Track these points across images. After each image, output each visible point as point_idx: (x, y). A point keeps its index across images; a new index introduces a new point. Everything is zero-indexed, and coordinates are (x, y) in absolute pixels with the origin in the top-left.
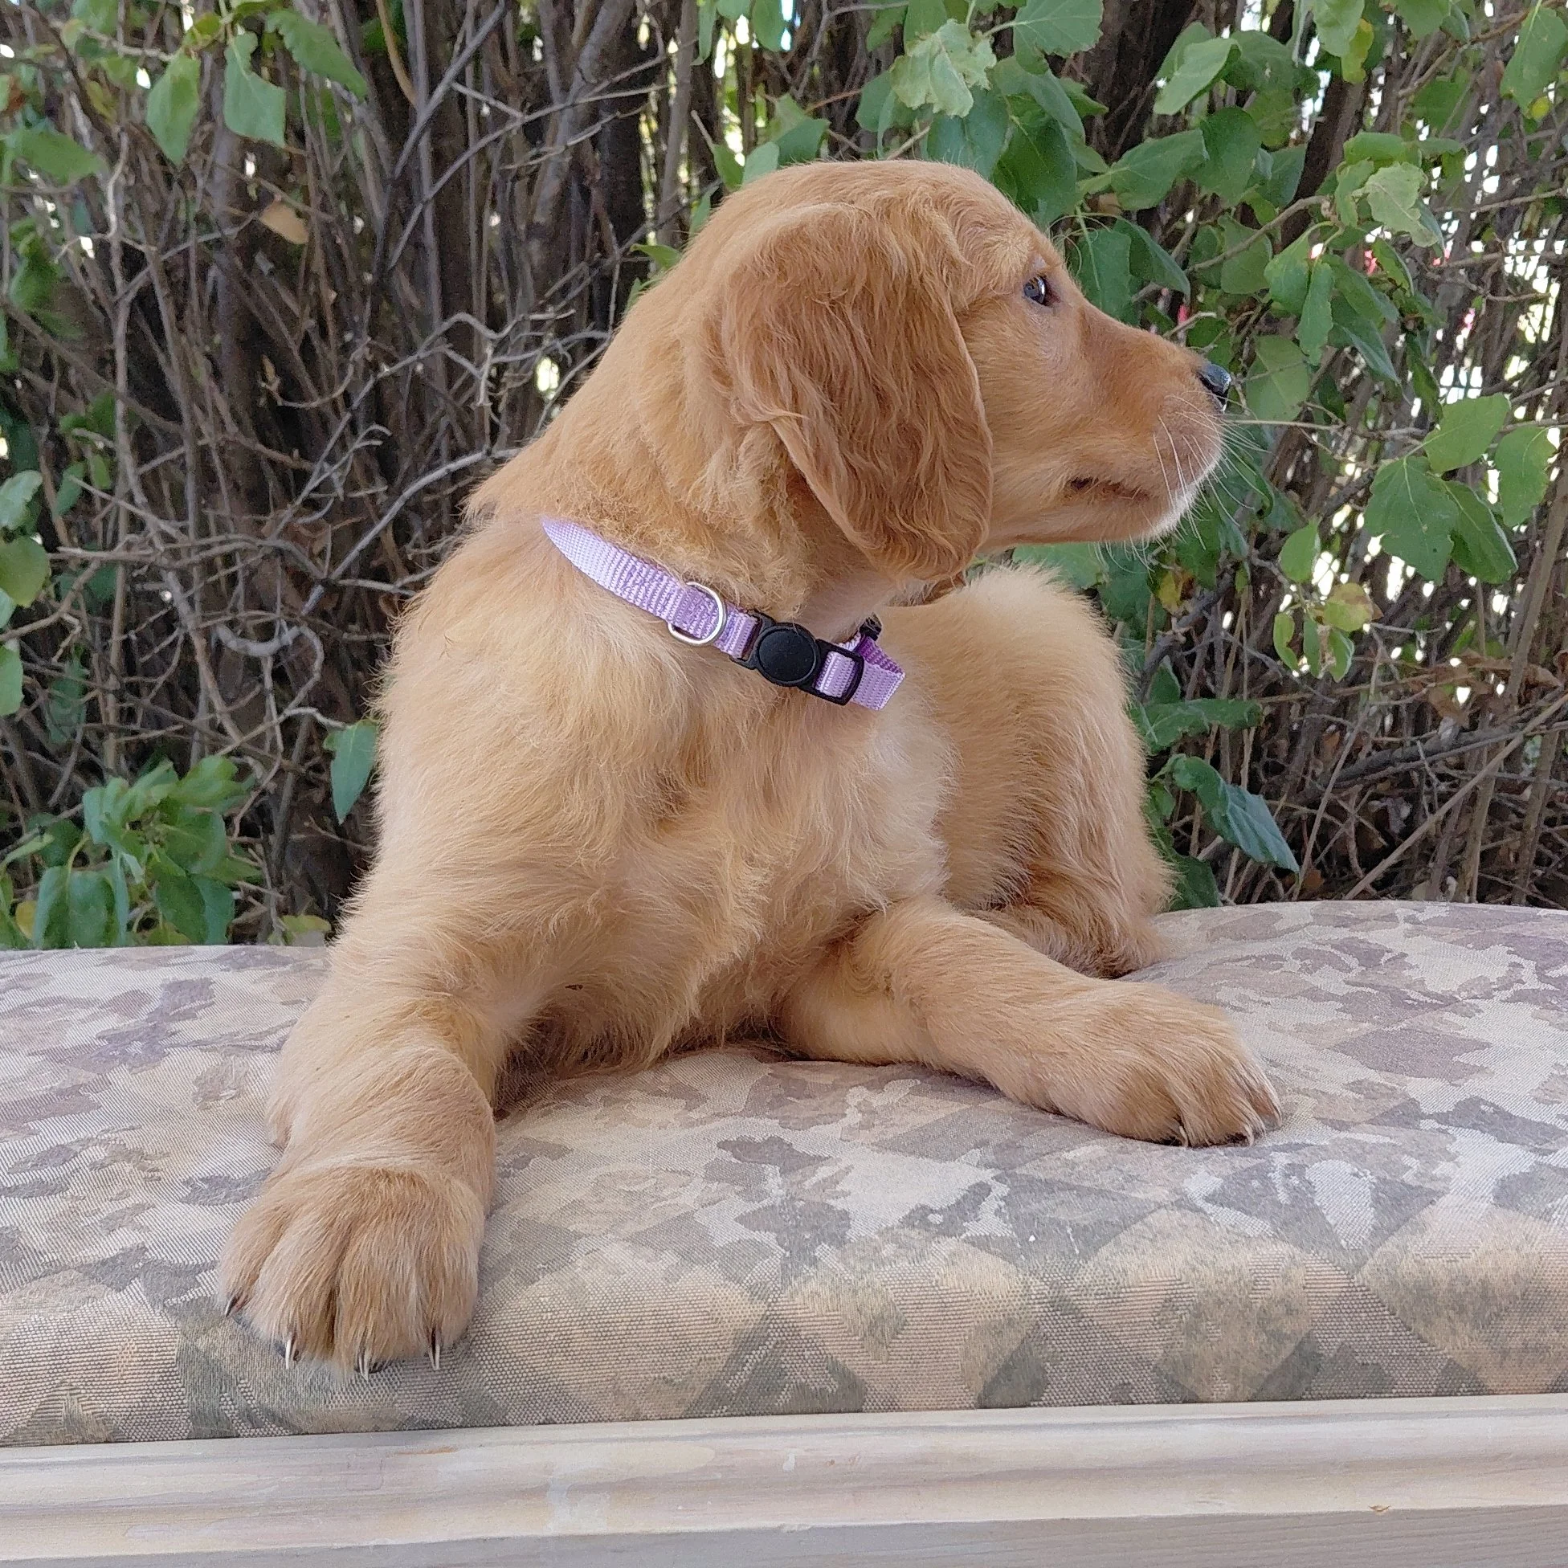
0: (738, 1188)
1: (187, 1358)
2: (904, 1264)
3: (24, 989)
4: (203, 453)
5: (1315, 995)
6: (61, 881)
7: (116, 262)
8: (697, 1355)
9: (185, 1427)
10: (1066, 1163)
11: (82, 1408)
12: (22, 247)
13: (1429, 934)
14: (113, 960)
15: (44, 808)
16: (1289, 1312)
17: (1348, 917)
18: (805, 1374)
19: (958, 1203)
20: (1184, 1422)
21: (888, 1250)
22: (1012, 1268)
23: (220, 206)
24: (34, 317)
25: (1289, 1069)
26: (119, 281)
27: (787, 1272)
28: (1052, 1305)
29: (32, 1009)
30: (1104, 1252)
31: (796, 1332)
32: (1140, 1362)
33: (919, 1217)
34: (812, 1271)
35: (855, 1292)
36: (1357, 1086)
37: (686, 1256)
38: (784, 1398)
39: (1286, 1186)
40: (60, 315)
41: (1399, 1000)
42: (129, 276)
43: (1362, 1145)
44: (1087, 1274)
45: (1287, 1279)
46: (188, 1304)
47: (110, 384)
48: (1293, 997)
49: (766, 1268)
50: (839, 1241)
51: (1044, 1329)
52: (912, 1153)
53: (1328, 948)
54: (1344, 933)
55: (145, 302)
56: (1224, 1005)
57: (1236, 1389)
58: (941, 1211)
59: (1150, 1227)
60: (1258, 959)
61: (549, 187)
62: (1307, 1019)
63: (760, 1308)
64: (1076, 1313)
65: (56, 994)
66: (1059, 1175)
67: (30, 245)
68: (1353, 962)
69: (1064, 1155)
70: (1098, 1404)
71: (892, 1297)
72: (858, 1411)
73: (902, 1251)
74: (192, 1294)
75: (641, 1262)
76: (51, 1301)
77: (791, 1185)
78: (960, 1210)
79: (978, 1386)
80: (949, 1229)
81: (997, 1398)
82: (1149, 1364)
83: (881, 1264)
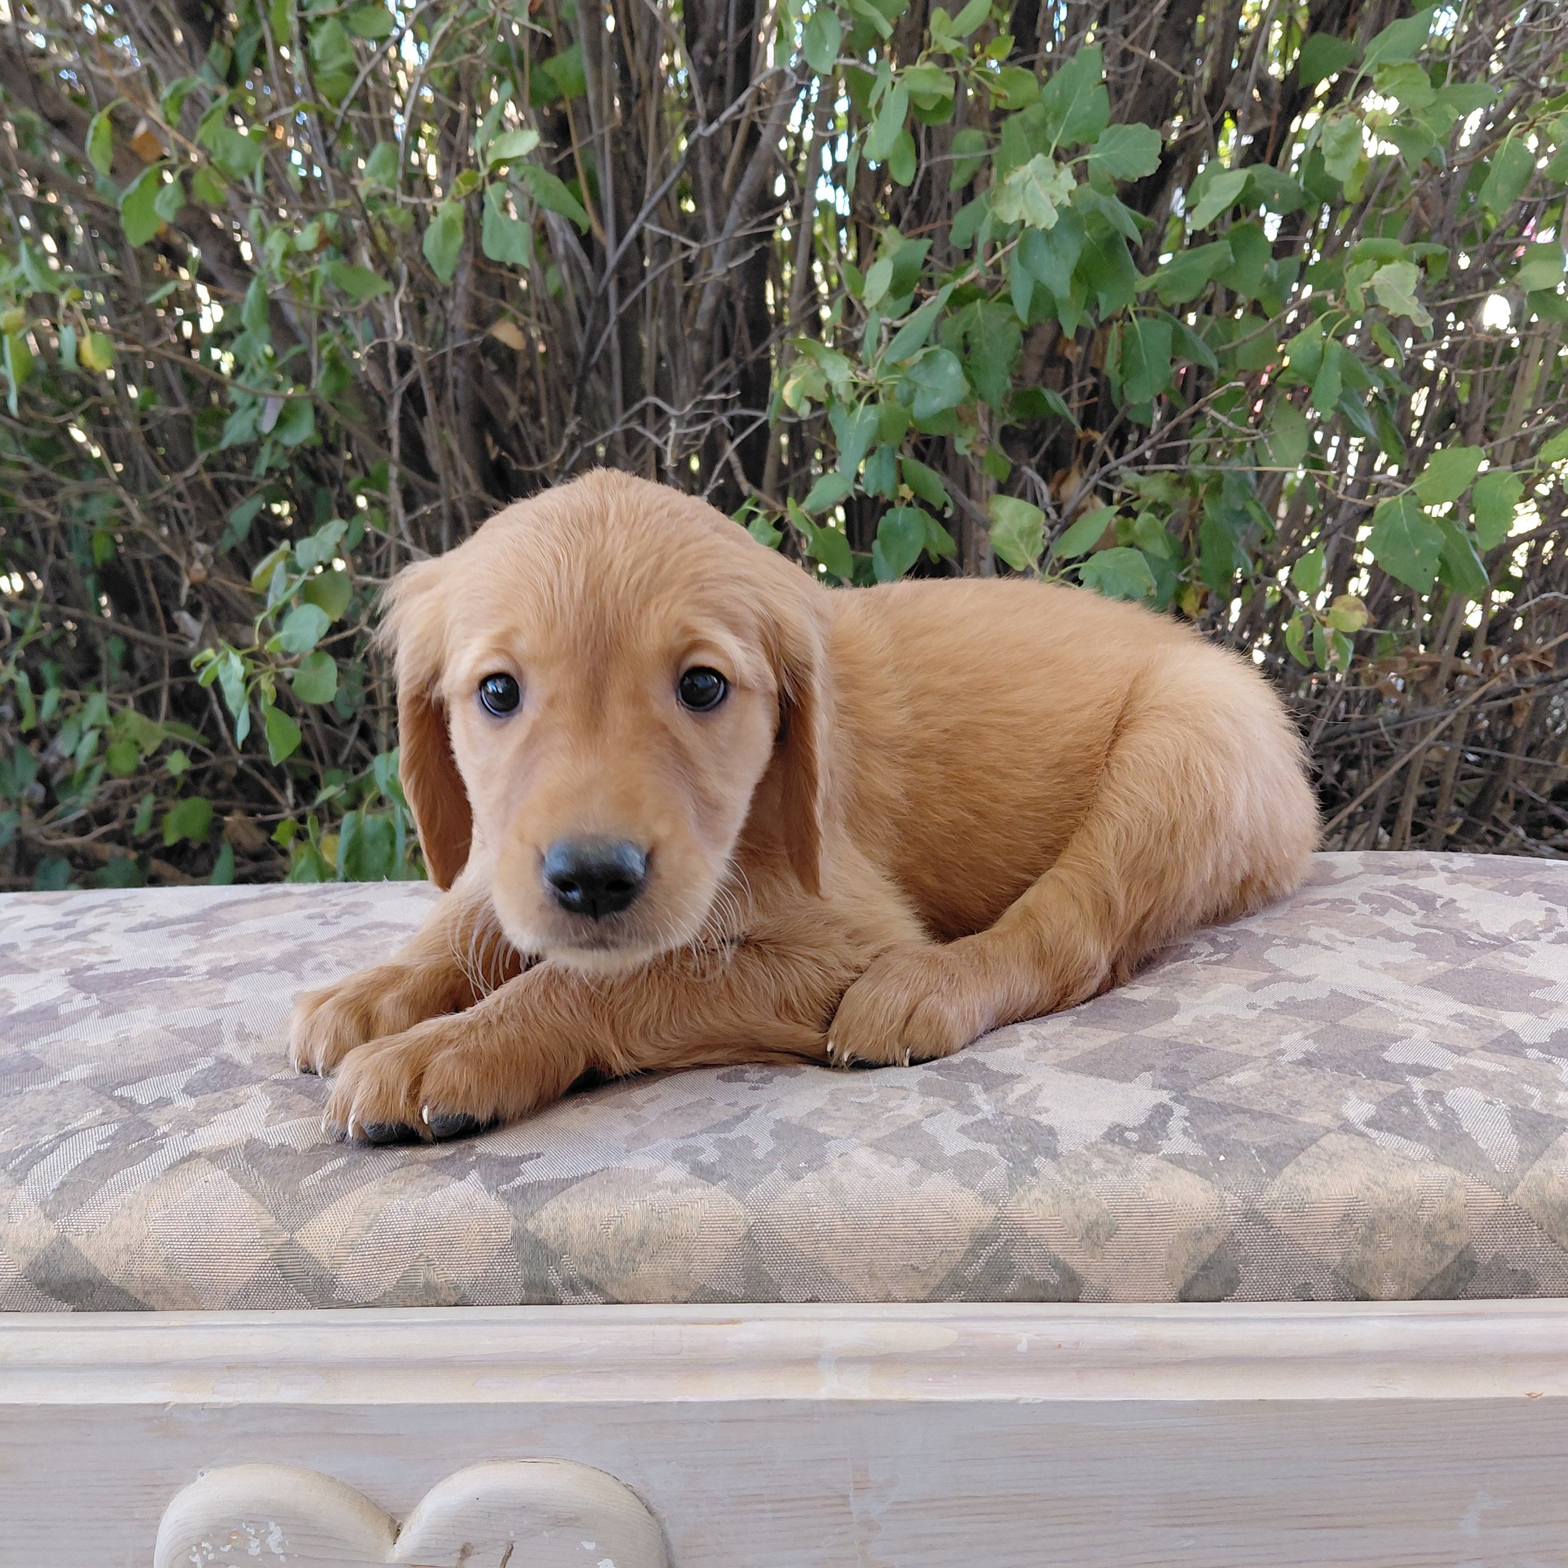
0: (953, 1103)
1: (520, 1238)
2: (1112, 1177)
3: (356, 915)
4: (453, 506)
5: (1391, 935)
6: (357, 824)
7: (392, 364)
8: (939, 1247)
9: (518, 1295)
10: (1231, 1088)
11: (439, 1277)
12: (325, 353)
13: (1467, 882)
14: (416, 892)
15: (335, 764)
16: (1452, 1227)
17: (1392, 866)
18: (1031, 1268)
19: (1148, 1122)
20: (1361, 1318)
21: (1097, 1164)
22: (1208, 1184)
23: (460, 320)
24: (332, 403)
25: (1395, 1003)
26: (394, 377)
27: (1013, 1181)
28: (1245, 1215)
29: (362, 932)
30: (1288, 1171)
31: (1023, 1232)
32: (1321, 1267)
33: (1116, 1133)
34: (1034, 1180)
35: (1073, 1200)
36: (1458, 1017)
37: (923, 1163)
38: (1012, 1287)
39: (1433, 1112)
40: (349, 402)
41: (1461, 940)
42: (402, 374)
43: (1484, 1073)
44: (1274, 1191)
45: (1449, 1198)
46: (516, 1190)
47: (385, 452)
48: (1373, 937)
49: (996, 1175)
50: (1053, 1155)
52: (1091, 1074)
53: (1388, 894)
54: (1393, 881)
55: (413, 395)
56: (1316, 944)
57: (1402, 1289)
58: (1134, 1129)
59: (1324, 1149)
60: (1332, 902)
61: (708, 302)
62: (1389, 958)
63: (992, 1211)
64: (1265, 1223)
65: (378, 919)
66: (1228, 1098)
67: (330, 352)
68: (1414, 907)
69: (1227, 1080)
70: (1283, 1300)
71: (1105, 1206)
72: (1076, 1301)
73: (1110, 1166)
74: (518, 1181)
75: (886, 1167)
76: (409, 1188)
77: (997, 1101)
78: (1152, 1129)
79: (1180, 1282)
80: (1146, 1147)
81: (1196, 1293)
82: (1328, 1267)
83: (1093, 1176)
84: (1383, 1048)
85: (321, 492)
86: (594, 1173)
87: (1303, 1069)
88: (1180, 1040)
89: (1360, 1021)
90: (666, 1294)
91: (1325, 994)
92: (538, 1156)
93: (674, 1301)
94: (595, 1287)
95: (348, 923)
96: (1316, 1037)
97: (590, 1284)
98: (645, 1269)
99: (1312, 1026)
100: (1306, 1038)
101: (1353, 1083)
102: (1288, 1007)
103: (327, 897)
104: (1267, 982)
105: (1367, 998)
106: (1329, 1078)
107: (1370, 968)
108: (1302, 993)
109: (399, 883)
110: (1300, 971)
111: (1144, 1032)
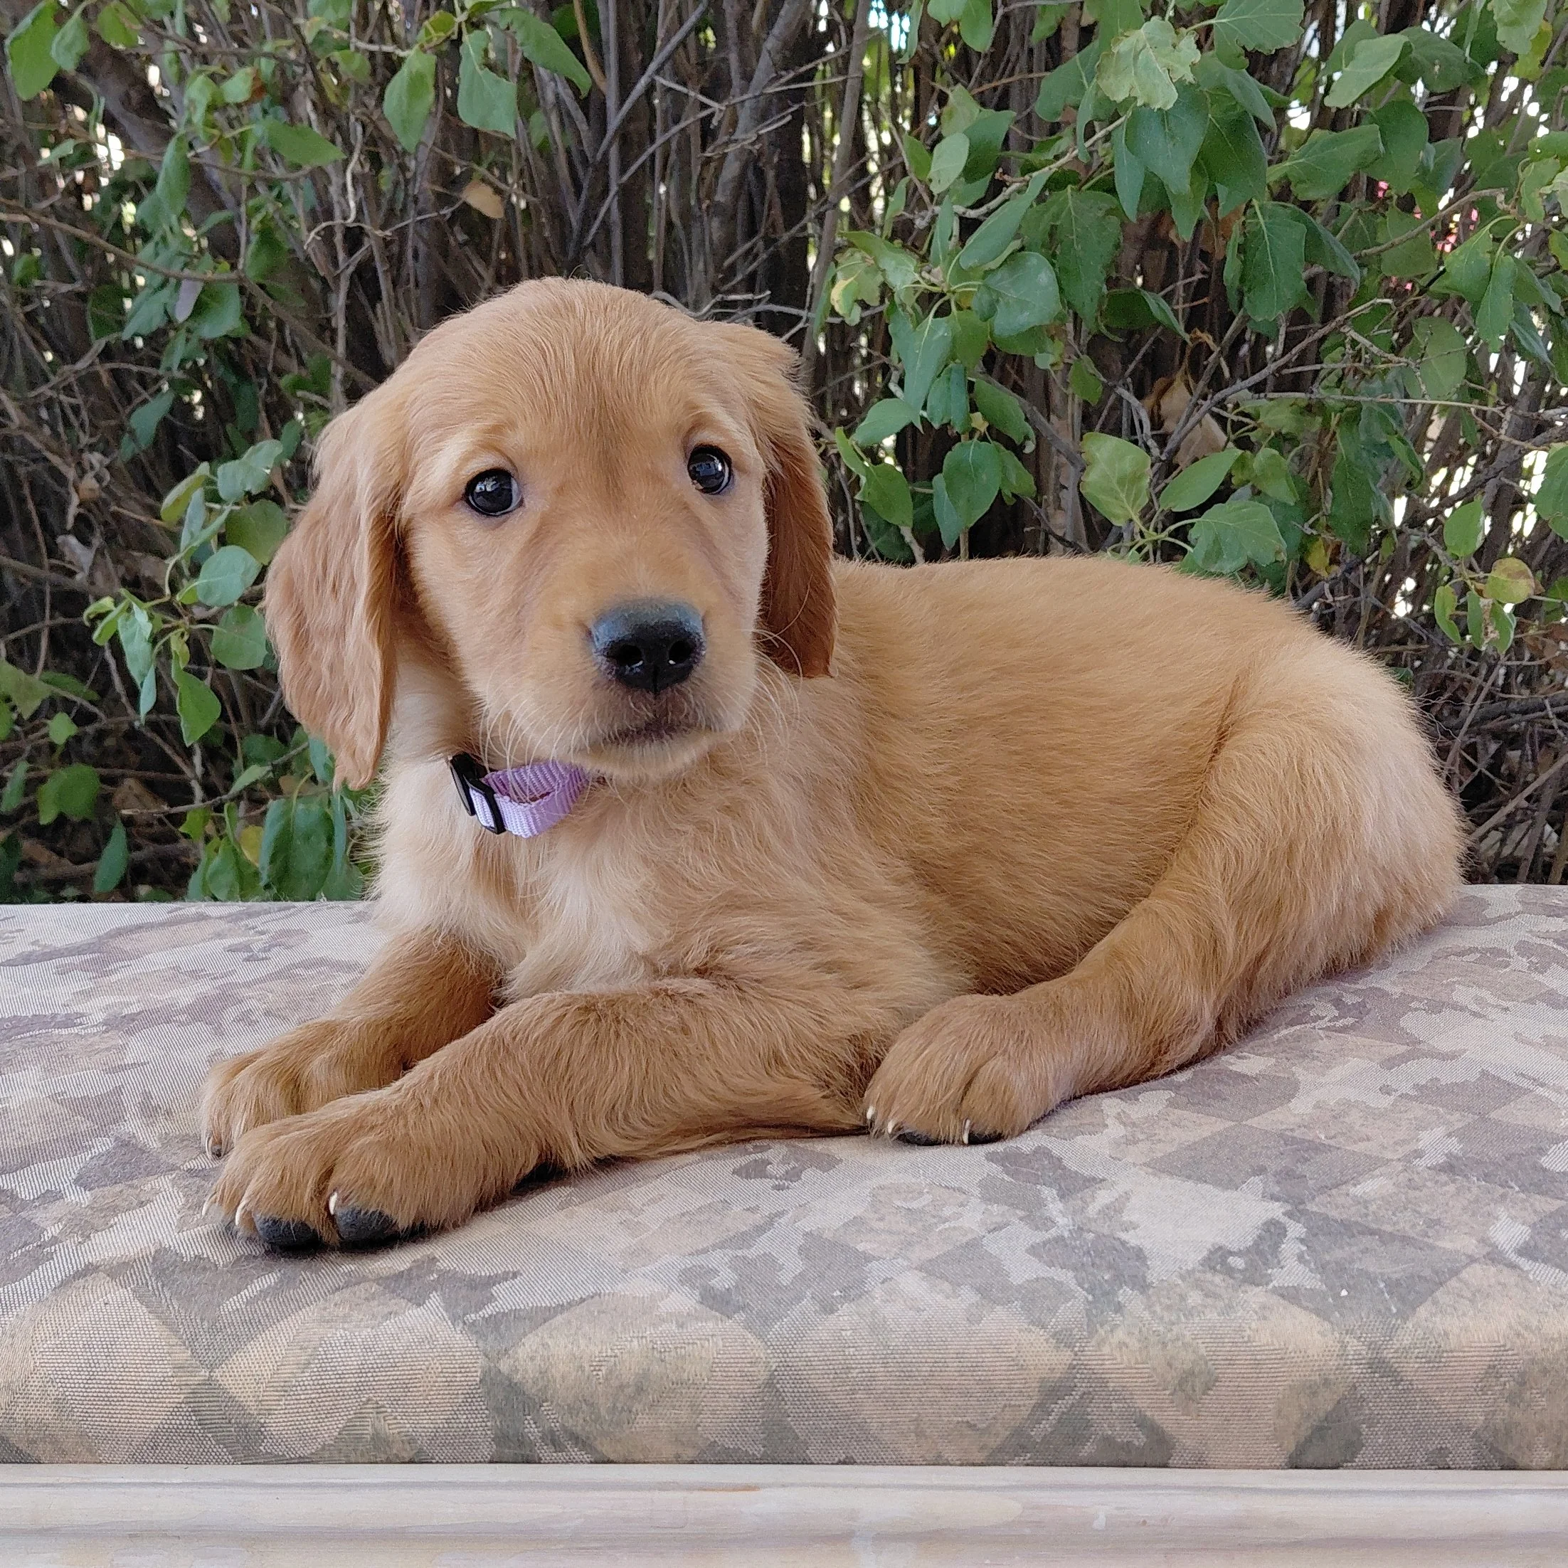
0: (1020, 1213)
1: (490, 1381)
2: (1212, 1315)
5: (1553, 1000)
6: (286, 813)
7: (338, 239)
8: (1002, 1402)
9: (487, 1450)
10: (1357, 1201)
11: (390, 1428)
12: (255, 223)
14: (362, 917)
15: (257, 730)
17: (1556, 906)
18: (1111, 1426)
19: (1256, 1244)
20: (1505, 1492)
21: (1195, 1298)
22: (1327, 1325)
23: (425, 186)
24: (262, 286)
26: (341, 256)
27: (1093, 1319)
28: (1371, 1365)
29: (298, 971)
30: (1422, 1312)
31: (1104, 1383)
32: (1460, 1428)
33: (1217, 1259)
34: (1118, 1318)
35: (1164, 1344)
37: (983, 1291)
38: (1087, 1450)
40: (285, 286)
42: (350, 252)
44: (1407, 1335)
46: (486, 1320)
47: (327, 348)
48: (1531, 1001)
49: (1071, 1311)
50: (1142, 1286)
51: (1363, 1390)
52: (1189, 1177)
53: (1550, 943)
54: (1557, 925)
55: (364, 277)
56: (1463, 1009)
57: (1557, 1456)
58: (1239, 1254)
59: (1466, 1284)
60: (1483, 952)
61: (731, 169)
62: (1552, 1030)
63: (1066, 1357)
64: (1394, 1375)
65: (316, 954)
66: (1353, 1214)
67: (261, 222)
69: (1352, 1190)
70: (1413, 1468)
71: (1203, 1351)
72: (1165, 1466)
73: (1209, 1301)
74: (488, 1310)
75: (939, 1297)
76: (356, 1315)
77: (1074, 1212)
78: (1260, 1253)
79: (1290, 1445)
80: (1254, 1277)
81: (1309, 1459)
82: (1469, 1429)
83: (1189, 1314)
84: (1542, 1151)
85: (246, 390)
86: (582, 1300)
87: (1444, 1177)
88: (1297, 1134)
89: (1515, 1114)
90: (669, 1451)
91: (1473, 1076)
92: (515, 1275)
93: (678, 1460)
94: (581, 1442)
95: (280, 958)
96: (1462, 1135)
97: (576, 1439)
98: (643, 1421)
99: (1457, 1120)
100: (1449, 1135)
101: (1503, 1196)
102: (1429, 1093)
103: (251, 922)
104: (1404, 1058)
105: (1525, 1084)
106: (1475, 1190)
107: (1530, 1043)
108: (1448, 1074)
109: (342, 904)
110: (1444, 1045)
111: (1253, 1122)
